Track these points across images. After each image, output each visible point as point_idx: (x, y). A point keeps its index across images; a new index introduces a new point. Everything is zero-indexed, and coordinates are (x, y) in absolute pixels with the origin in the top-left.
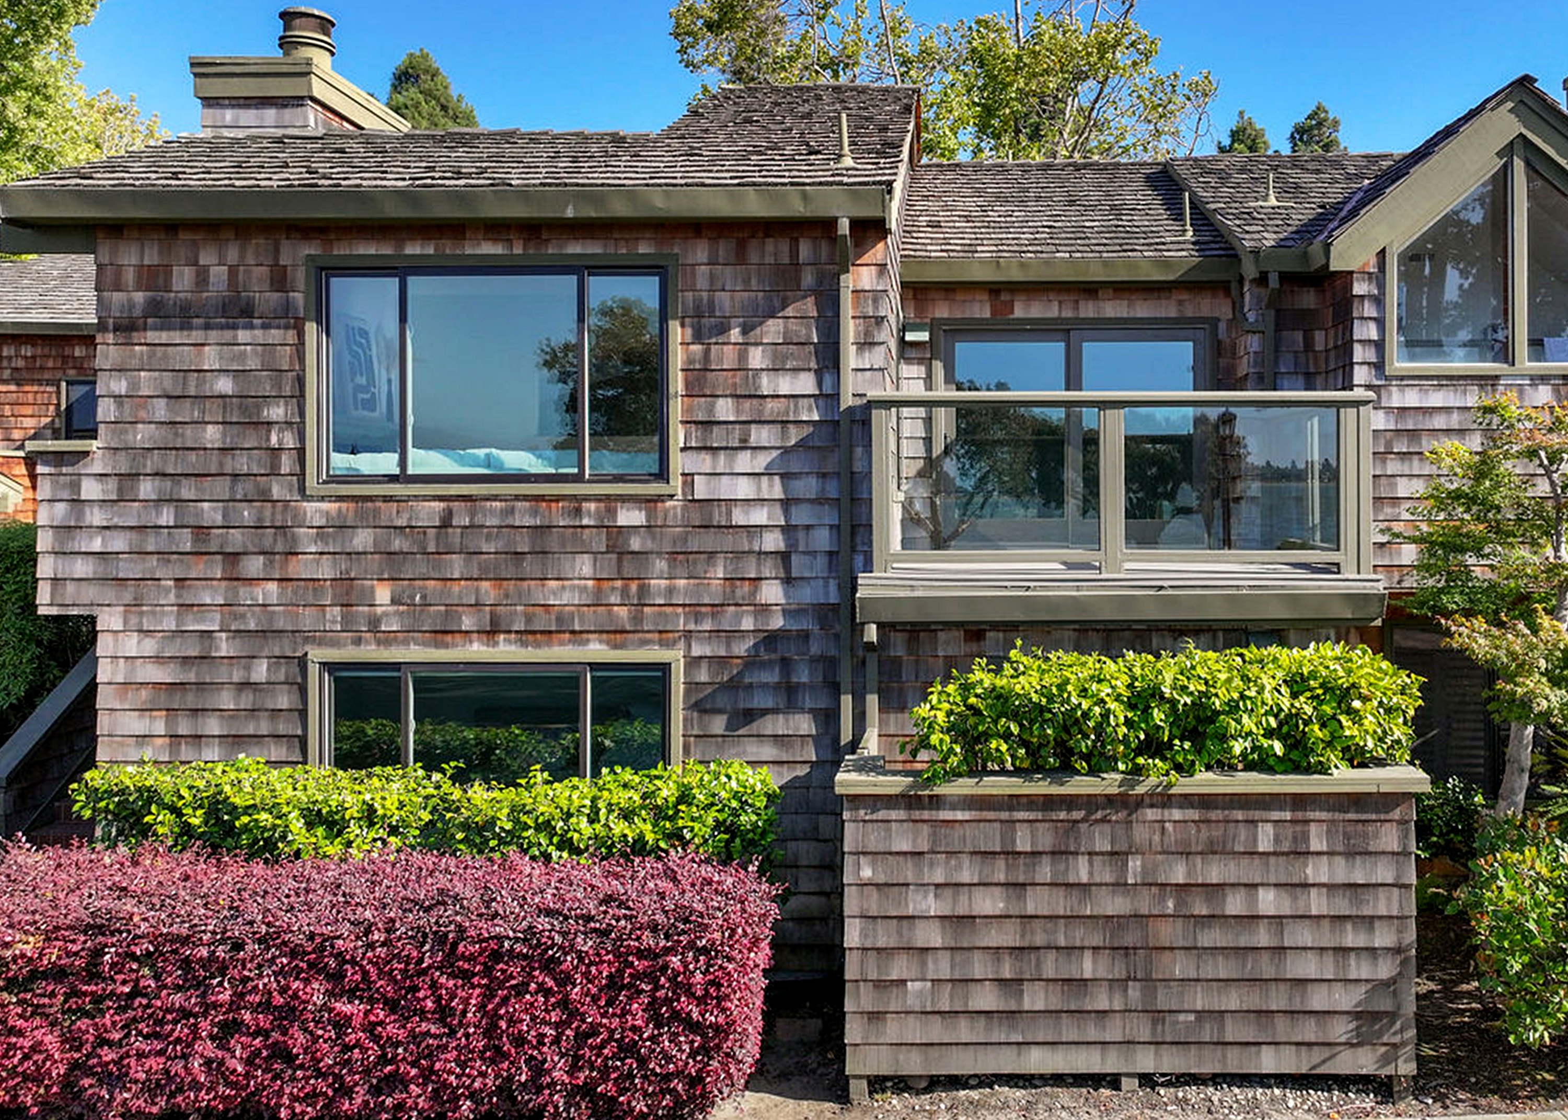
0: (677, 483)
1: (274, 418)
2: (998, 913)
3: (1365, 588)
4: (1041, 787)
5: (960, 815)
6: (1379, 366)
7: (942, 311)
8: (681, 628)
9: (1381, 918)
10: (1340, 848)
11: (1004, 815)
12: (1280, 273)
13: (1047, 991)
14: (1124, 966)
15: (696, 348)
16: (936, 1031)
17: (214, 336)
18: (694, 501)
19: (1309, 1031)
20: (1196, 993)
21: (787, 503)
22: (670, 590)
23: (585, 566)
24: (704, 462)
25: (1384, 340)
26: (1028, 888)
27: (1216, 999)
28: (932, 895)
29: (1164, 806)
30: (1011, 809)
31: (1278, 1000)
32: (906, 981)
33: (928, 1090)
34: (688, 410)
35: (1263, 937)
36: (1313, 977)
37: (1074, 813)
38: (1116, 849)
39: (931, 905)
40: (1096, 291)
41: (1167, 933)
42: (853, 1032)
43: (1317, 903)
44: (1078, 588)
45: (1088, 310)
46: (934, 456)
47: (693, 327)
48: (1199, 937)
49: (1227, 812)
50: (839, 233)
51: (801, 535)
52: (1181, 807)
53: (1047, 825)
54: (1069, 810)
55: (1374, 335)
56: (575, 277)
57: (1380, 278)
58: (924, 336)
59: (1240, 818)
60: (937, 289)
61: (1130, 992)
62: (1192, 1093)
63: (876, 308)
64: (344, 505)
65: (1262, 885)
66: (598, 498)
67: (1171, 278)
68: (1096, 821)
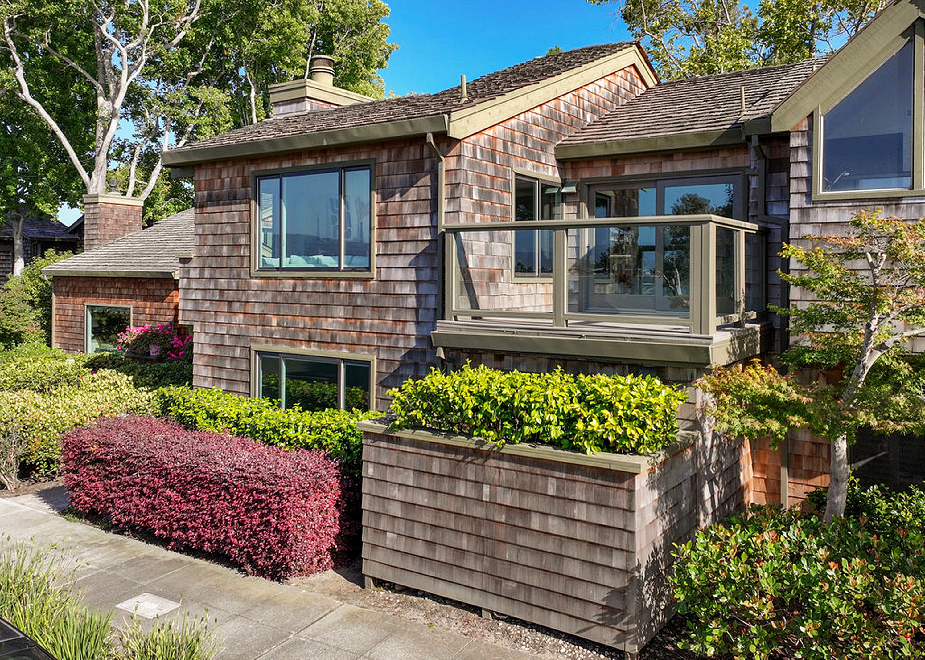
0: (375, 271)
1: (242, 243)
2: (424, 504)
3: (701, 343)
4: (440, 439)
5: (409, 449)
6: (808, 195)
7: (586, 174)
8: (375, 344)
9: (616, 549)
10: (592, 500)
11: (427, 452)
12: (759, 136)
13: (446, 552)
14: (481, 547)
15: (382, 204)
16: (397, 561)
17: (226, 208)
18: (380, 281)
19: (576, 609)
20: (517, 570)
21: (417, 283)
22: (372, 325)
23: (340, 312)
24: (385, 262)
25: (811, 177)
26: (438, 494)
27: (527, 577)
28: (397, 489)
29: (500, 459)
30: (431, 449)
31: (558, 586)
32: (386, 531)
33: (400, 592)
34: (380, 235)
35: (550, 546)
36: (577, 577)
37: (458, 456)
38: (477, 480)
39: (397, 493)
40: (672, 156)
41: (502, 533)
42: (366, 552)
43: (580, 532)
44: (538, 334)
45: (667, 167)
46: (580, 257)
47: (381, 193)
48: (518, 538)
49: (531, 468)
50: (428, 141)
51: (423, 299)
52: (509, 461)
53: (446, 461)
54: (456, 454)
55: (805, 174)
56: (338, 173)
57: (810, 134)
58: (573, 189)
59: (538, 472)
60: (584, 161)
61: (485, 562)
62: (514, 629)
63: (456, 179)
64: (262, 281)
65: (551, 515)
66: (346, 279)
67: (708, 144)
68: (468, 462)
